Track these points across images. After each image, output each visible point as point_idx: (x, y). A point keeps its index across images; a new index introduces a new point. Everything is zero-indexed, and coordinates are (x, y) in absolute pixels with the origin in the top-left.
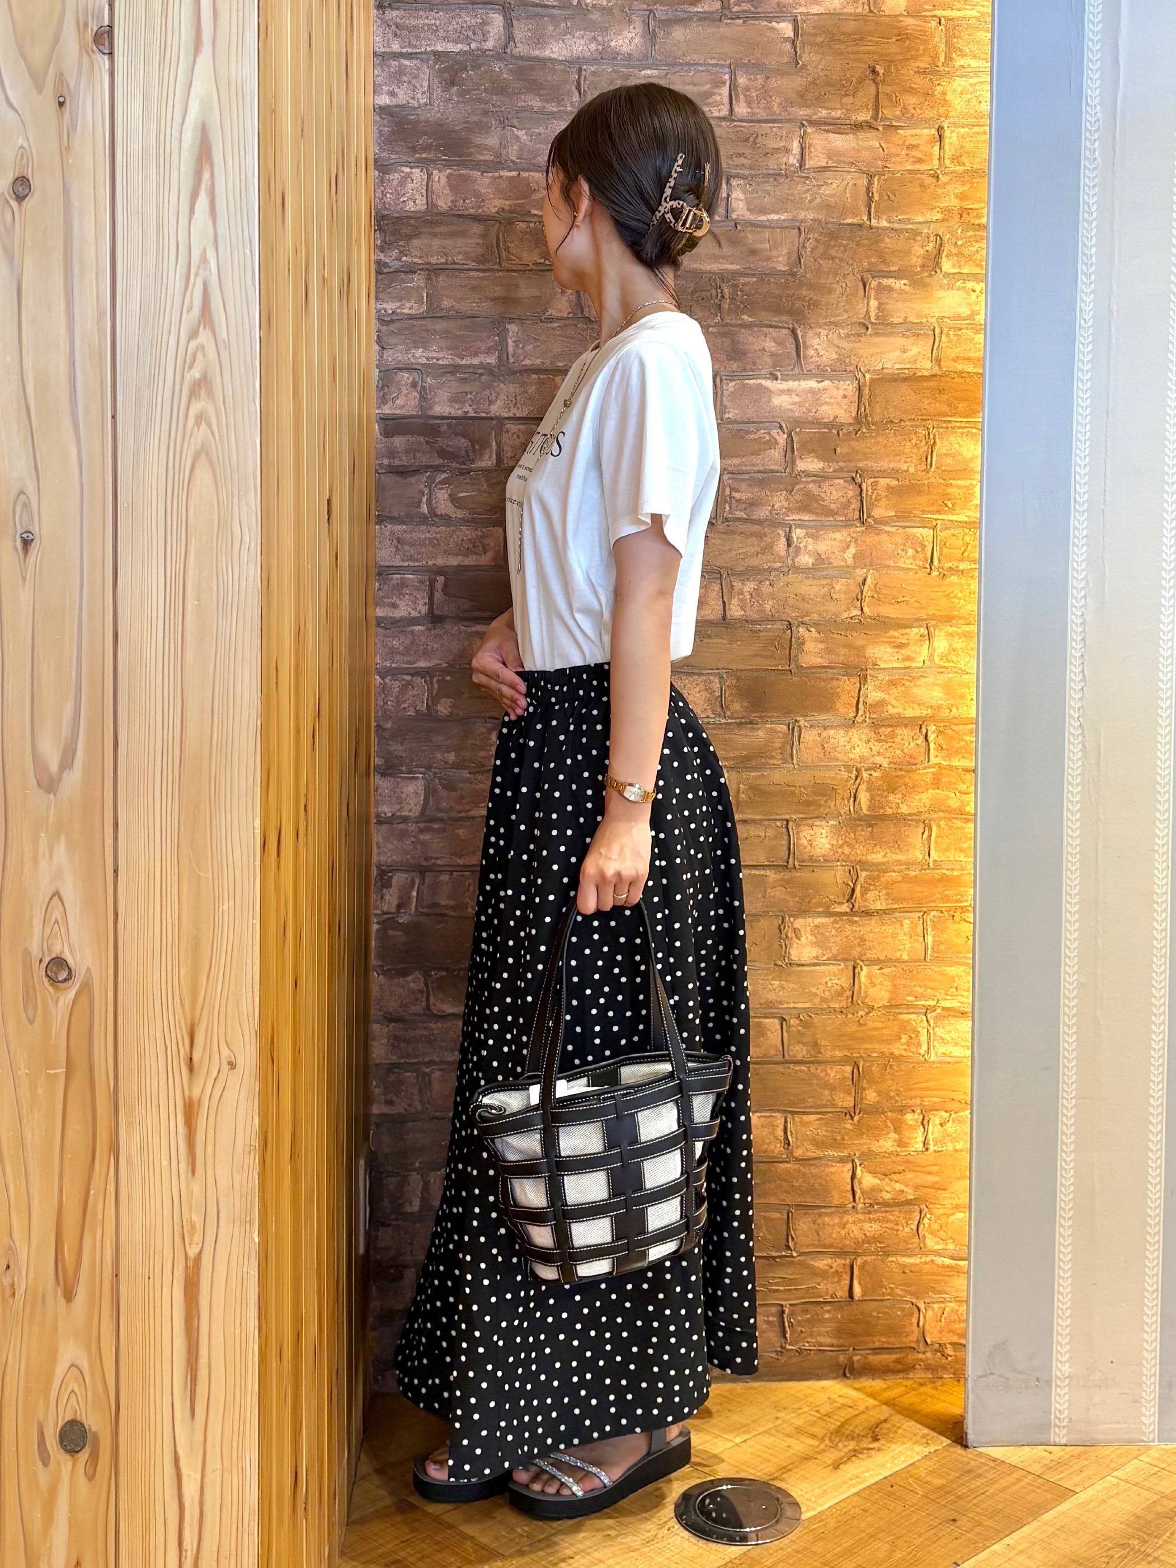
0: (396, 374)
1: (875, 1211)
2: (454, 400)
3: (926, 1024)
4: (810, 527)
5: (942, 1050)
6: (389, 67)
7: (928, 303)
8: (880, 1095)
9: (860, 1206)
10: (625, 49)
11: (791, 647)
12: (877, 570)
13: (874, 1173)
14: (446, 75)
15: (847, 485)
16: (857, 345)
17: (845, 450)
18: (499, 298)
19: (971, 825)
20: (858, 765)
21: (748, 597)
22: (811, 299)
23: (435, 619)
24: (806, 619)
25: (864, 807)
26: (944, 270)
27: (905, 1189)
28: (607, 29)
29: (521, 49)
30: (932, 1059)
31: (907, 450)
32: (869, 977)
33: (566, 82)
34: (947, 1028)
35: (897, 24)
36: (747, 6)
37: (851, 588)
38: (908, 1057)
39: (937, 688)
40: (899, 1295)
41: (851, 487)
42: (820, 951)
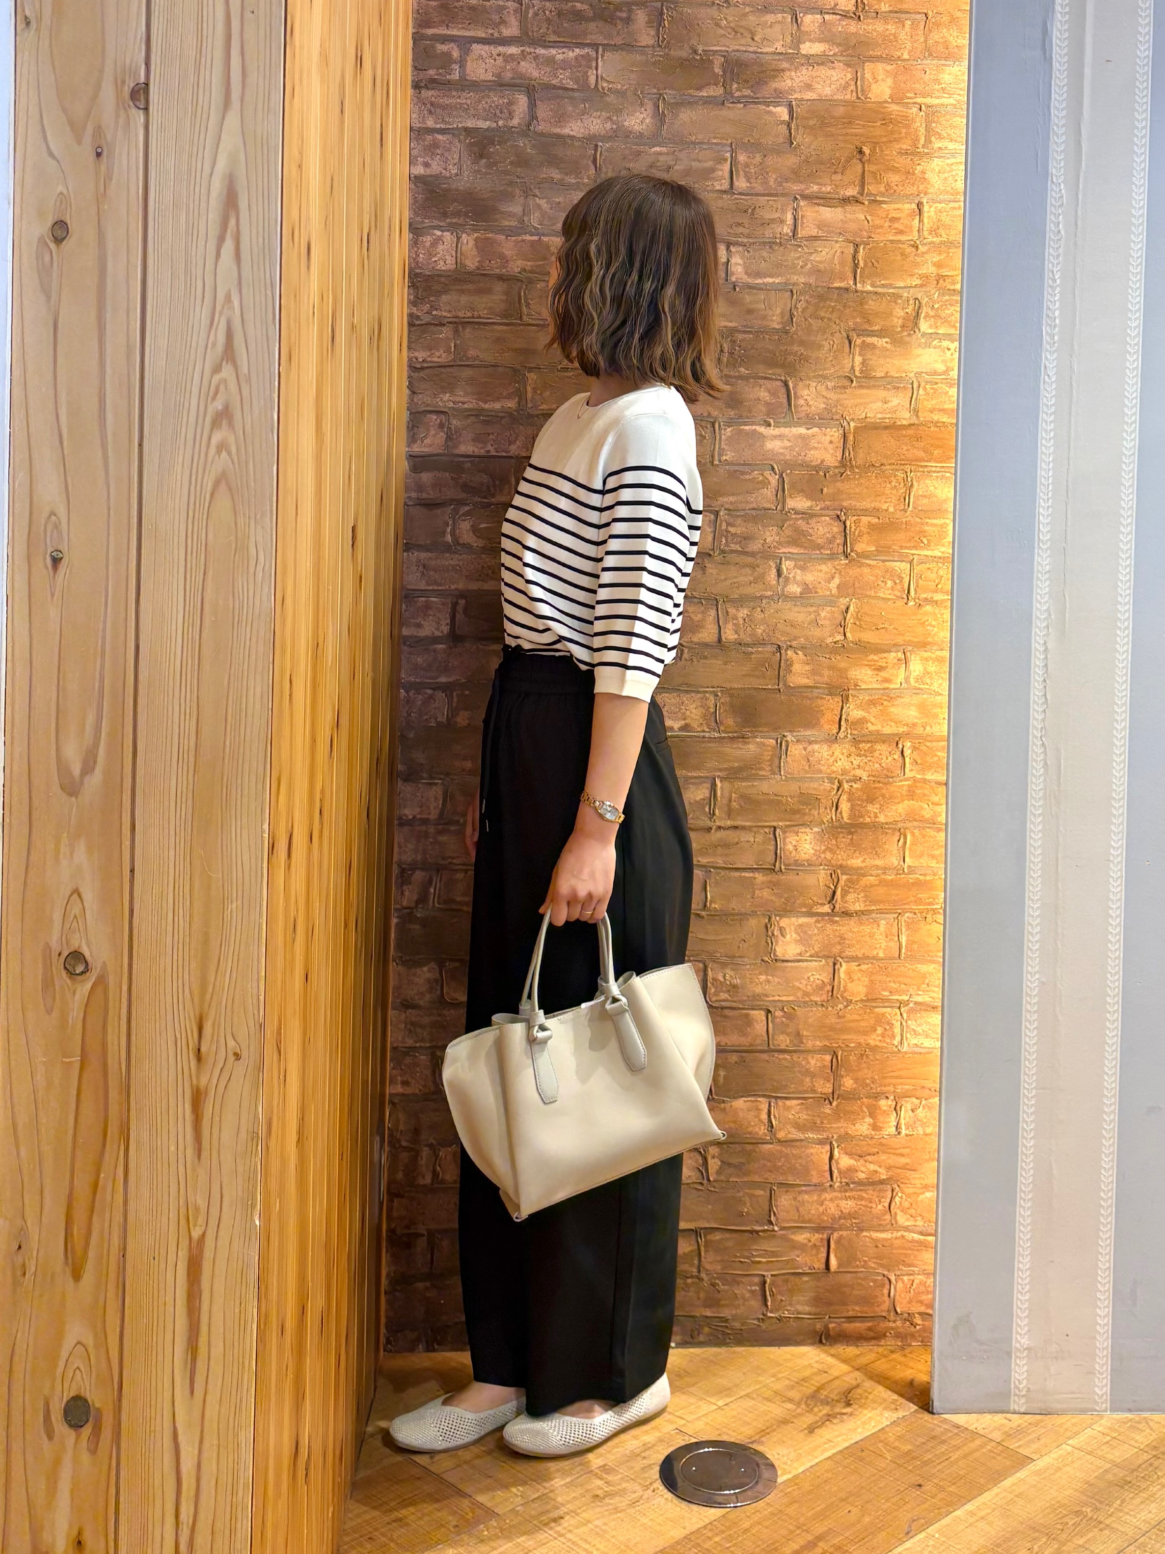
0: (425, 416)
1: (852, 1190)
2: (477, 439)
3: (899, 1017)
4: (800, 560)
5: (914, 1041)
7: (906, 359)
8: (856, 1082)
9: (837, 1184)
10: (637, 128)
11: (781, 668)
12: (858, 599)
13: (850, 1154)
15: (832, 522)
16: (843, 396)
17: (831, 491)
18: (520, 349)
19: (943, 834)
20: (840, 777)
21: (741, 622)
22: (802, 354)
23: (455, 638)
24: (794, 643)
25: (845, 815)
26: (922, 330)
27: (879, 1169)
28: (621, 111)
29: (542, 127)
30: (905, 1048)
31: (887, 491)
32: (849, 973)
33: (584, 157)
34: (919, 1021)
35: (882, 110)
36: (747, 92)
37: (836, 615)
38: (883, 1047)
39: (913, 708)
40: (872, 1268)
41: (836, 524)
42: (803, 949)
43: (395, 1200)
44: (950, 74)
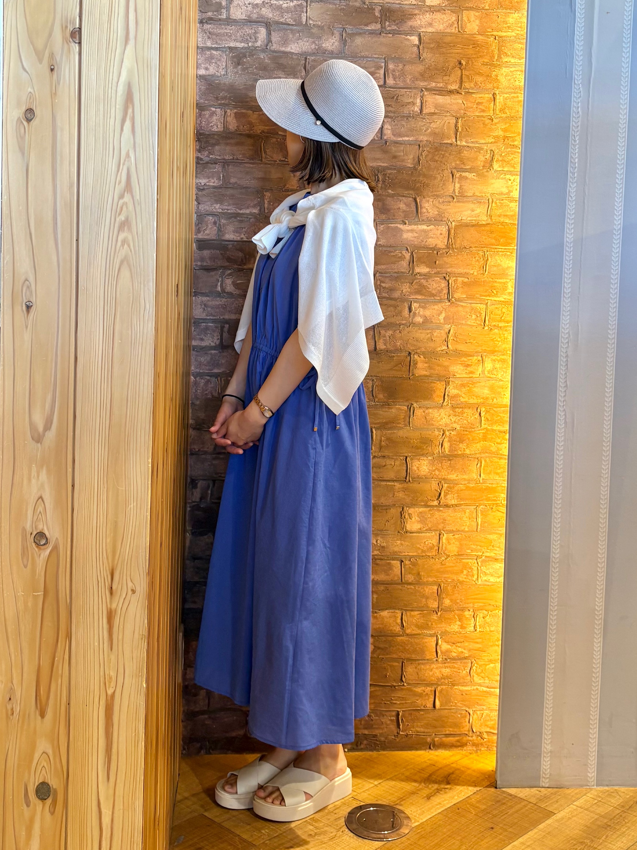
0: (205, 217)
1: (448, 662)
2: (236, 231)
3: (477, 565)
4: (422, 302)
5: (485, 578)
6: (205, 54)
7: (486, 185)
8: (451, 602)
10: (330, 48)
11: (410, 365)
12: (456, 325)
13: (447, 642)
14: (235, 60)
15: (441, 281)
16: (448, 207)
17: (441, 262)
18: (261, 178)
20: (444, 428)
21: (388, 339)
22: (425, 182)
23: (223, 347)
24: (418, 351)
25: (447, 450)
26: (494, 168)
27: (464, 651)
28: (320, 38)
29: (274, 47)
30: (480, 582)
31: (473, 263)
32: (448, 539)
33: (298, 65)
34: (488, 567)
35: (474, 39)
36: (394, 27)
37: (442, 335)
38: (467, 582)
39: (486, 388)
40: (459, 707)
41: (443, 282)
42: (422, 526)
43: (188, 669)
44: (512, 18)
